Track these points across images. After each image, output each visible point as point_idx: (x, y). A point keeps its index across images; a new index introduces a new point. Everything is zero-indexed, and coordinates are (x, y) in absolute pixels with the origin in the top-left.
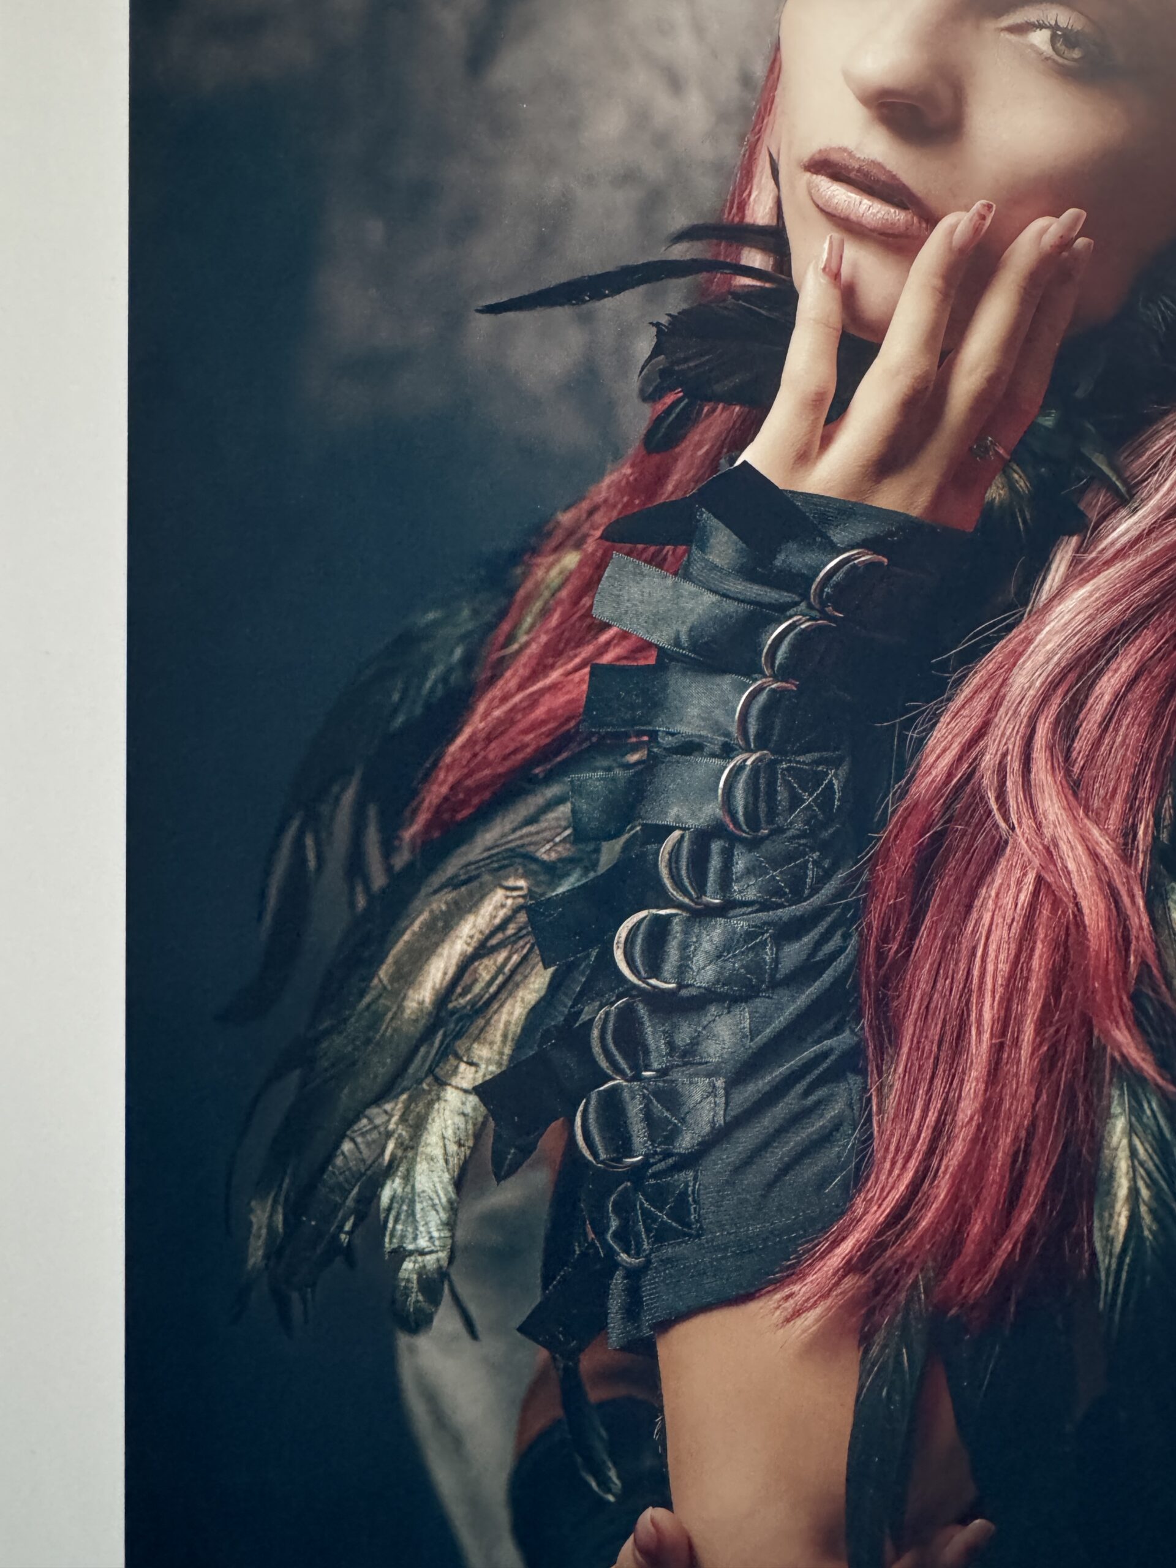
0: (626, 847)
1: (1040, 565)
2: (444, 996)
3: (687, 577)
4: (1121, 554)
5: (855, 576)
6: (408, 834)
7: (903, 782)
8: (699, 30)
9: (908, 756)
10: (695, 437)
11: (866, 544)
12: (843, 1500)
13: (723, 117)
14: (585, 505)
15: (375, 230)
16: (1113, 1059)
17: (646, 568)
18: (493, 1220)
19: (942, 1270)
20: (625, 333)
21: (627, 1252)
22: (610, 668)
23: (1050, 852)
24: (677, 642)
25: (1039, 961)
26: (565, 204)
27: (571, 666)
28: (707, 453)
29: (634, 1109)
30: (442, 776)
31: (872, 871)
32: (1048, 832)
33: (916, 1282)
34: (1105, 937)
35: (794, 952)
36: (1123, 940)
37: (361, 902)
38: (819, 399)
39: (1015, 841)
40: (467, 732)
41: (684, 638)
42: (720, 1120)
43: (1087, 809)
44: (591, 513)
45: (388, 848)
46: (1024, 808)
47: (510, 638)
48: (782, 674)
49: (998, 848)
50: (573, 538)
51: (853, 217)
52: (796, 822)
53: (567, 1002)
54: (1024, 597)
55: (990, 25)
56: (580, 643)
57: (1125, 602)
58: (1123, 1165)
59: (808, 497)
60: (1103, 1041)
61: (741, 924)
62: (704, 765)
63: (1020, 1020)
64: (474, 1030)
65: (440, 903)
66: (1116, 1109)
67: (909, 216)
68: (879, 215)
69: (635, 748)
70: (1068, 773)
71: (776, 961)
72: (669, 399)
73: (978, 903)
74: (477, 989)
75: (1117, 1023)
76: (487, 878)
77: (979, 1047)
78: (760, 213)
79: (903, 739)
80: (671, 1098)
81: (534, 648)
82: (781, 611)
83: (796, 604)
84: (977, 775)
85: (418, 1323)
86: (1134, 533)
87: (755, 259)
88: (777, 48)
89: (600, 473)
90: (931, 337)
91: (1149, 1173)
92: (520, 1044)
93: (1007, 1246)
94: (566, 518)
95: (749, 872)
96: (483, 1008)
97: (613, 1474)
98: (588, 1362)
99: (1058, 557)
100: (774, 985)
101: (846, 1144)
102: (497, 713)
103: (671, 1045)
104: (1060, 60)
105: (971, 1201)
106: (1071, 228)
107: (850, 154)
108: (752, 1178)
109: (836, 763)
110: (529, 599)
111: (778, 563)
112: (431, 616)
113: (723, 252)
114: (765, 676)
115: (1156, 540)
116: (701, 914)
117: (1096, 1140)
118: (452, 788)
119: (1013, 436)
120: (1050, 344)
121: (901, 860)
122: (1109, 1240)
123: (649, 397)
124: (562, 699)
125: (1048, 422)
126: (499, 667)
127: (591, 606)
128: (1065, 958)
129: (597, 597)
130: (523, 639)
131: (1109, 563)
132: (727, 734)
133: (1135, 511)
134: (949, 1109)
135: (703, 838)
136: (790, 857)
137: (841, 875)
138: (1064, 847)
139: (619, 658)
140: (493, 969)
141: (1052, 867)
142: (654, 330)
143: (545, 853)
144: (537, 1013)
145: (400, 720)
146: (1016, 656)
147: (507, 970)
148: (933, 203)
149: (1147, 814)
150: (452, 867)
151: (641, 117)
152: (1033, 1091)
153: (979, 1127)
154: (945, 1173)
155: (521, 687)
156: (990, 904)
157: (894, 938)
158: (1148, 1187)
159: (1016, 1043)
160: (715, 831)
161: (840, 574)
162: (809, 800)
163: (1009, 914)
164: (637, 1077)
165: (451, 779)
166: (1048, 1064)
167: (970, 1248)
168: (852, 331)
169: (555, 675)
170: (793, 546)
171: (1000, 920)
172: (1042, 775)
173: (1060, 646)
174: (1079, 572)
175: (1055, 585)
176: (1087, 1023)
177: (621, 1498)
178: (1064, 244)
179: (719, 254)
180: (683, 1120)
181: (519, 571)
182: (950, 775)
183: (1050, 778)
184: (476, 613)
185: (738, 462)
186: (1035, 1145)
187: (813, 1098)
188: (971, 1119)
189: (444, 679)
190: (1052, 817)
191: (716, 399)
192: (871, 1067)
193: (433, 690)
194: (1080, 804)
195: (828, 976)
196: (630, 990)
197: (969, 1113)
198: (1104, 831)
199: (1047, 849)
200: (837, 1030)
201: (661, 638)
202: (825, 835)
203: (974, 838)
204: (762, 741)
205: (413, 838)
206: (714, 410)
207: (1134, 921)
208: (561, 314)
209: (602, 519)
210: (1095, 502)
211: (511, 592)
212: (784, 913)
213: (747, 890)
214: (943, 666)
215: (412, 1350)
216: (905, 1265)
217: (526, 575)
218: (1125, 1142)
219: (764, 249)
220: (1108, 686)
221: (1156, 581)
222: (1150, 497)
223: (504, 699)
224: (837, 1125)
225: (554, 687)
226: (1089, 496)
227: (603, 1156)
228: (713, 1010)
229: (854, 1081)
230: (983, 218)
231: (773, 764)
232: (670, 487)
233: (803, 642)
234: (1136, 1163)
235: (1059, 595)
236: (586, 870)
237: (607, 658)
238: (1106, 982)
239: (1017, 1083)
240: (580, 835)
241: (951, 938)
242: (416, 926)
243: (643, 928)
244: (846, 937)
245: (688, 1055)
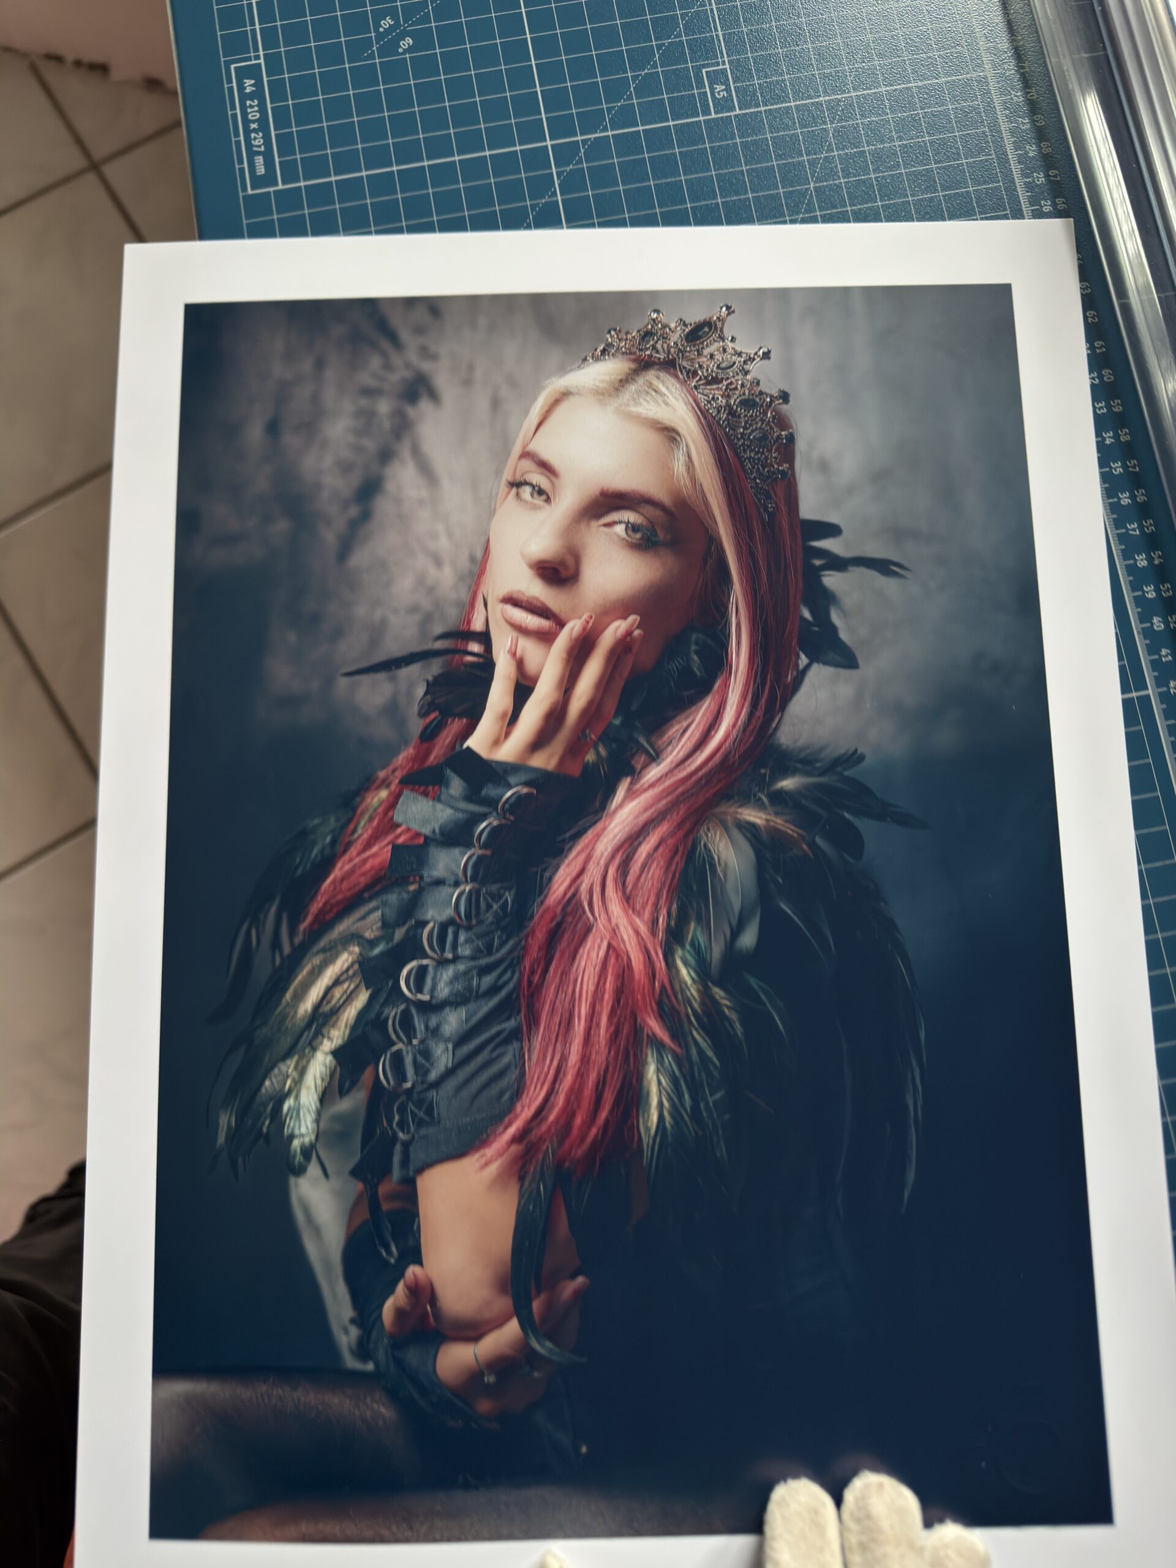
0: (407, 931)
1: (611, 791)
2: (317, 1007)
3: (439, 800)
4: (652, 785)
5: (519, 799)
6: (303, 926)
7: (542, 897)
8: (450, 535)
9: (544, 886)
10: (444, 734)
11: (526, 784)
12: (509, 1264)
13: (461, 578)
14: (391, 768)
15: (292, 637)
16: (648, 1035)
17: (420, 797)
18: (338, 1118)
19: (561, 1142)
20: (411, 686)
21: (403, 1132)
22: (404, 847)
23: (614, 931)
24: (434, 832)
25: (609, 984)
26: (384, 622)
27: (383, 844)
28: (450, 742)
29: (408, 1060)
30: (319, 898)
31: (526, 940)
32: (614, 922)
33: (547, 1149)
34: (643, 972)
35: (488, 980)
36: (652, 975)
37: (278, 961)
38: (504, 715)
39: (597, 927)
40: (331, 877)
41: (437, 831)
42: (450, 1064)
43: (633, 910)
44: (394, 771)
45: (292, 933)
46: (602, 910)
47: (354, 831)
48: (485, 846)
49: (588, 929)
50: (385, 783)
51: (523, 625)
52: (489, 917)
53: (377, 1007)
54: (603, 806)
55: (595, 524)
56: (387, 833)
57: (653, 809)
58: (654, 1089)
59: (498, 763)
60: (642, 1024)
61: (461, 967)
62: (445, 890)
63: (600, 1014)
64: (332, 1021)
65: (316, 961)
66: (650, 1059)
67: (551, 624)
68: (536, 624)
69: (412, 883)
70: (624, 892)
71: (479, 985)
72: (432, 716)
73: (578, 957)
74: (334, 1002)
75: (650, 1017)
76: (340, 947)
77: (579, 1027)
78: (478, 625)
79: (542, 877)
80: (426, 1054)
81: (365, 836)
82: (484, 817)
83: (490, 813)
84: (579, 893)
85: (300, 1171)
86: (659, 775)
87: (475, 647)
88: (488, 541)
89: (398, 753)
90: (561, 681)
91: (668, 1094)
92: (354, 1028)
93: (594, 1131)
94: (382, 774)
95: (467, 941)
96: (336, 1012)
97: (394, 1249)
98: (383, 1190)
99: (620, 788)
100: (478, 996)
101: (512, 1076)
102: (347, 867)
103: (427, 1027)
104: (630, 539)
105: (575, 1106)
106: (632, 625)
107: (523, 594)
108: (465, 1094)
109: (510, 890)
110: (362, 814)
111: (484, 792)
112: (316, 821)
113: (460, 645)
114: (475, 847)
115: (669, 778)
116: (442, 963)
117: (640, 1076)
118: (325, 904)
119: (600, 728)
120: (619, 684)
121: (540, 936)
122: (648, 1129)
123: (423, 714)
124: (376, 861)
125: (617, 722)
126: (348, 846)
127: (393, 817)
128: (623, 984)
129: (396, 811)
130: (359, 831)
131: (645, 790)
132: (457, 875)
133: (659, 764)
134: (564, 1059)
135: (443, 927)
136: (487, 933)
137: (511, 943)
138: (622, 929)
139: (405, 841)
140: (341, 992)
141: (616, 938)
142: (425, 684)
143: (369, 935)
144: (361, 1014)
145: (300, 871)
146: (598, 836)
147: (348, 992)
148: (563, 616)
149: (664, 912)
150: (323, 942)
151: (421, 580)
152: (607, 1051)
153: (579, 1069)
154: (562, 1092)
155: (359, 854)
156: (585, 957)
157: (537, 973)
158: (668, 1100)
159: (598, 1025)
160: (451, 922)
161: (513, 799)
162: (495, 907)
163: (594, 963)
164: (410, 1043)
165: (323, 900)
166: (614, 1036)
167: (575, 1131)
168: (522, 681)
169: (375, 849)
170: (490, 786)
171: (590, 964)
172: (611, 893)
173: (620, 831)
174: (631, 794)
175: (619, 802)
176: (634, 1016)
177: (398, 1261)
178: (629, 633)
179: (457, 645)
180: (432, 1065)
181: (358, 799)
182: (565, 894)
183: (615, 894)
184: (337, 820)
185: (465, 746)
186: (609, 1077)
187: (495, 1054)
188: (575, 1065)
189: (322, 851)
190: (615, 913)
191: (454, 716)
192: (525, 1038)
193: (316, 855)
194: (629, 906)
195: (503, 993)
196: (406, 999)
197: (574, 1062)
198: (642, 920)
199: (614, 930)
200: (508, 1019)
201: (426, 830)
202: (504, 923)
203: (576, 925)
204: (474, 879)
205: (305, 929)
206: (453, 721)
207: (657, 965)
208: (381, 676)
209: (399, 774)
210: (639, 761)
211: (354, 810)
212: (483, 962)
213: (465, 951)
214: (564, 841)
215: (296, 1185)
216: (541, 1139)
217: (363, 800)
218: (655, 1077)
219: (480, 642)
220: (644, 849)
221: (669, 798)
222: (667, 757)
223: (351, 860)
224: (507, 1067)
225: (375, 855)
226: (636, 758)
227: (392, 1082)
228: (447, 1009)
229: (516, 1045)
230: (588, 622)
231: (478, 892)
232: (432, 758)
233: (494, 832)
234: (661, 1088)
235: (621, 806)
236: (387, 943)
237: (401, 840)
238: (643, 996)
239: (599, 1047)
240: (387, 926)
241: (565, 973)
242: (305, 972)
243: (414, 971)
244: (513, 973)
245: (435, 1032)
